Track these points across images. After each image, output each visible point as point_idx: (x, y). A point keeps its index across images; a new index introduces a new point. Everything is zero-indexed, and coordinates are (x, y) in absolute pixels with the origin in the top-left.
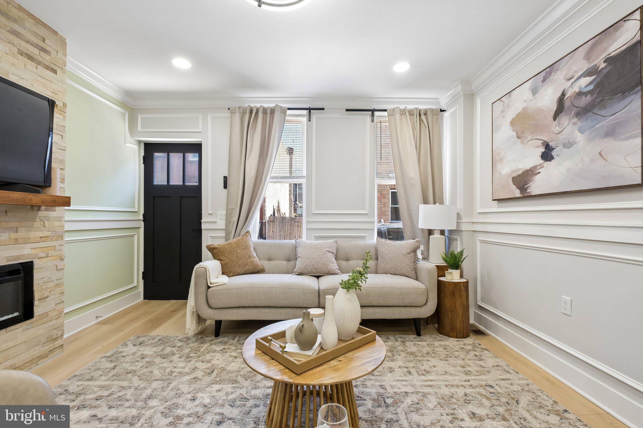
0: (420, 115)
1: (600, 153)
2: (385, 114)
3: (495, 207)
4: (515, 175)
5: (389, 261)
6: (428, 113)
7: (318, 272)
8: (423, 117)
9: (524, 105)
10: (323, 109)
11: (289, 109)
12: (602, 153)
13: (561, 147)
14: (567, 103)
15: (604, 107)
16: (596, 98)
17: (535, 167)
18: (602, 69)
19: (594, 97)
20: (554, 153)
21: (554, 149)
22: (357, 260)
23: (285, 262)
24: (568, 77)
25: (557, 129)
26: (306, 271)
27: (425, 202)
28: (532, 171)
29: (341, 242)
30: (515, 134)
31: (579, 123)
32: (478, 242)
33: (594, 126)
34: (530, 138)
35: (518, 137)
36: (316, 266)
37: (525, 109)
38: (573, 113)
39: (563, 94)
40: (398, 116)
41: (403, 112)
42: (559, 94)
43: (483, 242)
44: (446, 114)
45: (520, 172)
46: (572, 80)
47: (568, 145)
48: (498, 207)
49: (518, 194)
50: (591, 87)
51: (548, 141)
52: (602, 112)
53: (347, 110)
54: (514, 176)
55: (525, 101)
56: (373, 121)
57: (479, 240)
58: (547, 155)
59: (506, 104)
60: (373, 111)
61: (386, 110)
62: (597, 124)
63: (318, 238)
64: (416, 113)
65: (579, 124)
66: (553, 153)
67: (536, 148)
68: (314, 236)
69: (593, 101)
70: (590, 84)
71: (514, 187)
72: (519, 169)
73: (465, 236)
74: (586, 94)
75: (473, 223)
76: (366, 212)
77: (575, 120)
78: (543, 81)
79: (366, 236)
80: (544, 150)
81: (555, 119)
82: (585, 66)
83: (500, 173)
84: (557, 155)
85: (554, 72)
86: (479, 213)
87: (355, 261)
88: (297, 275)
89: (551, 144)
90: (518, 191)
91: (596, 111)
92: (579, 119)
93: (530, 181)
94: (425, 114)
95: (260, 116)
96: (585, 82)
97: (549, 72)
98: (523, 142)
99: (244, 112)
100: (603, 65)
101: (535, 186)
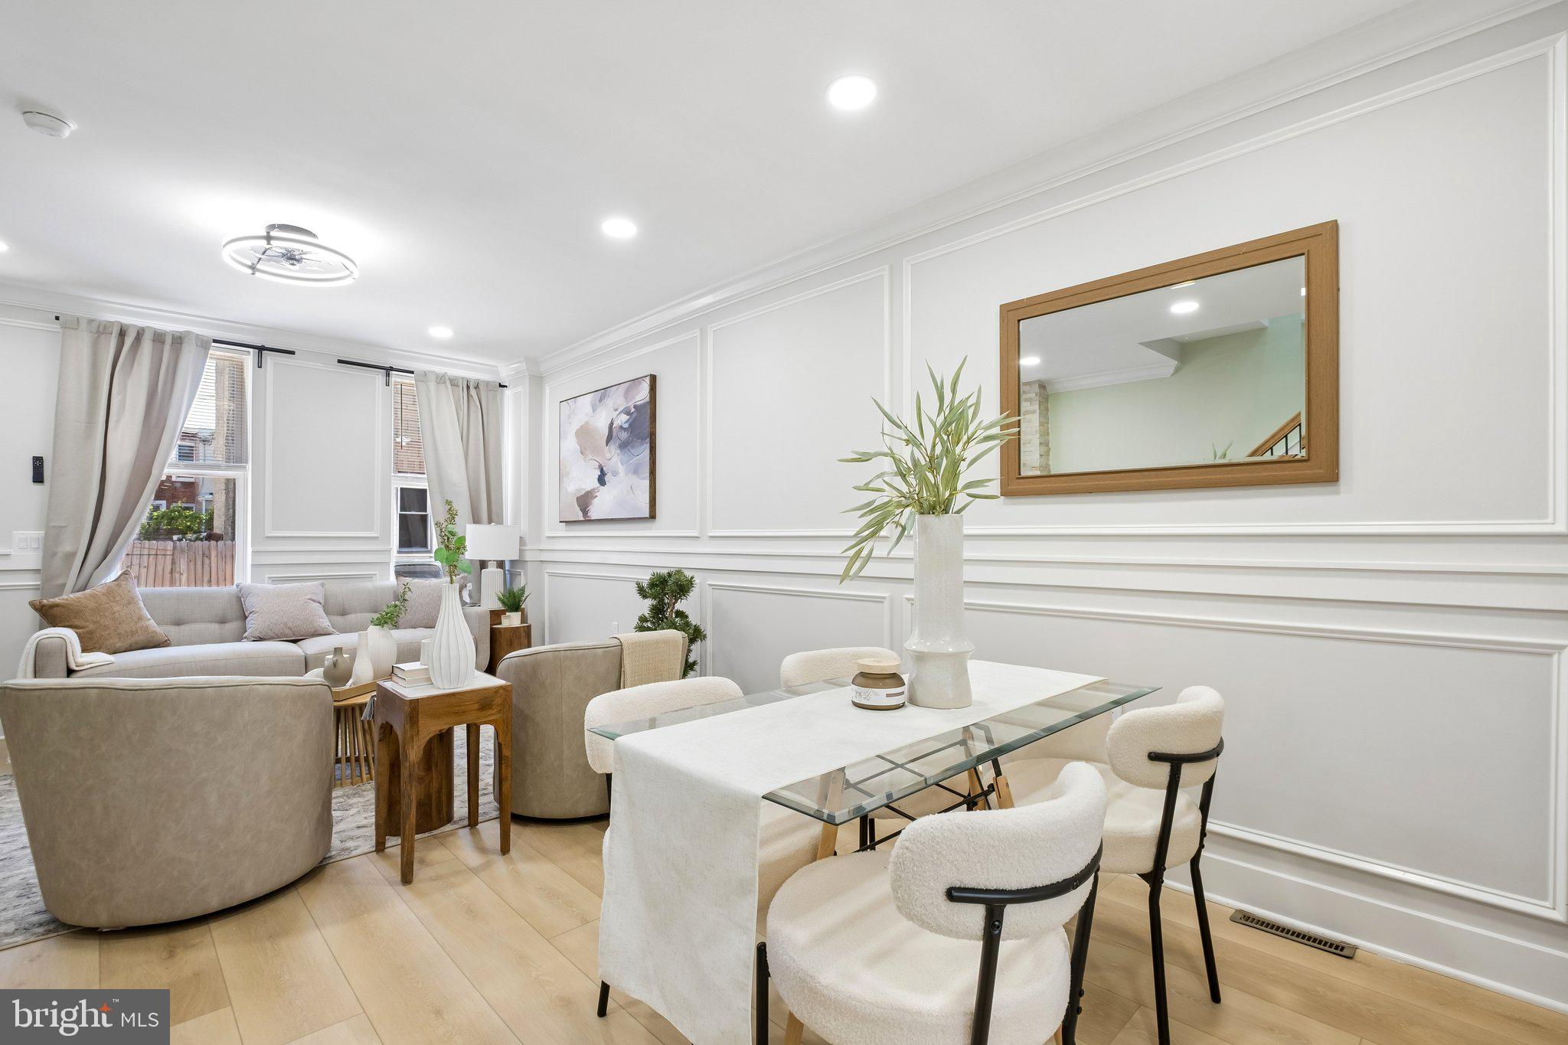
0: (468, 387)
3: (562, 531)
4: (579, 495)
5: (420, 608)
6: (481, 387)
7: (294, 634)
8: (473, 392)
9: (586, 419)
10: (293, 353)
11: (215, 341)
12: (632, 487)
13: (611, 474)
14: (614, 433)
15: (633, 447)
17: (594, 489)
18: (633, 413)
19: (628, 435)
21: (606, 474)
22: (361, 612)
23: (216, 626)
24: (616, 406)
25: (608, 455)
26: (272, 634)
27: (476, 520)
28: (591, 493)
29: (333, 587)
30: (579, 447)
31: (620, 454)
32: (546, 576)
34: (590, 457)
35: (582, 453)
36: (290, 624)
37: (586, 423)
38: (618, 444)
39: (612, 424)
40: (432, 385)
41: (441, 379)
42: (610, 421)
43: (551, 575)
44: (507, 392)
45: (583, 493)
46: (617, 413)
47: (614, 473)
49: (581, 516)
50: (627, 425)
51: (603, 465)
52: (633, 451)
53: (340, 361)
55: (587, 415)
56: (388, 384)
57: (549, 573)
58: (602, 480)
59: (571, 409)
60: (388, 370)
61: (412, 372)
62: (629, 460)
63: (275, 580)
64: (462, 384)
65: (621, 456)
66: (605, 479)
67: (594, 470)
68: (269, 578)
69: (628, 438)
70: (626, 422)
71: (578, 509)
72: (582, 490)
73: (530, 567)
74: (625, 430)
75: (541, 550)
76: (376, 535)
77: (619, 451)
78: (600, 400)
79: (375, 574)
80: (600, 473)
81: (607, 444)
82: (624, 405)
83: (566, 490)
84: (608, 481)
85: (606, 397)
86: (548, 537)
87: (358, 615)
88: (254, 641)
89: (604, 469)
91: (629, 447)
93: (590, 504)
94: (477, 387)
95: (147, 346)
96: (624, 418)
97: (603, 393)
98: (585, 459)
99: (101, 330)
100: (633, 410)
101: (594, 510)
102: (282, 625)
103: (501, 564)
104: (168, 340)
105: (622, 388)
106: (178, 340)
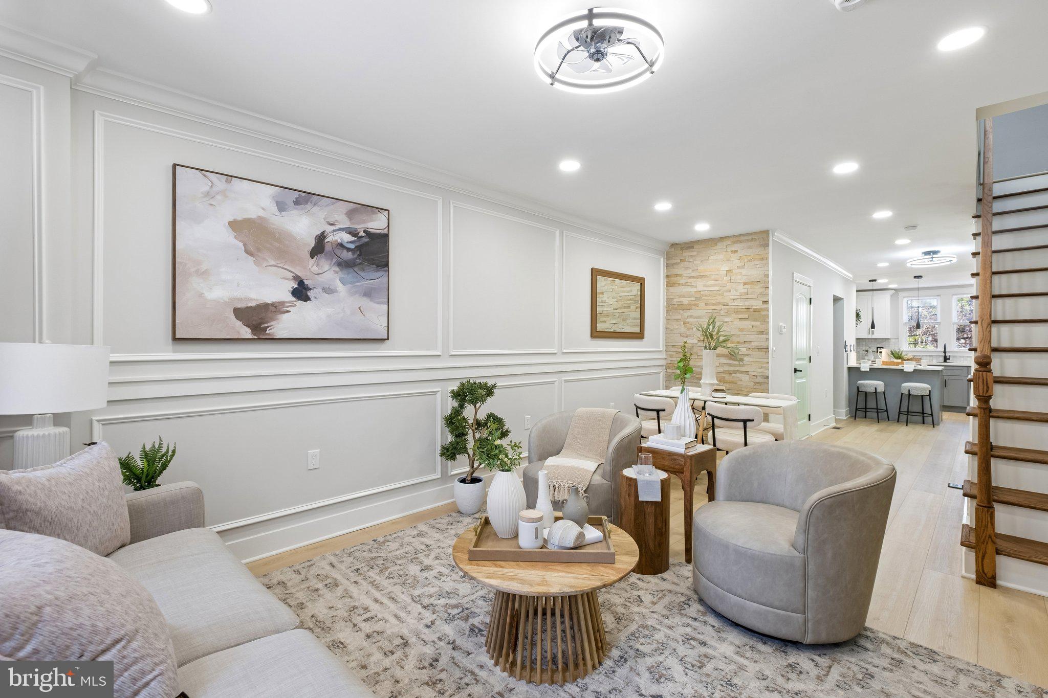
1: (360, 308)
3: (172, 353)
4: (240, 305)
9: (262, 213)
12: (361, 309)
13: (320, 290)
14: (328, 248)
15: (363, 270)
16: (356, 258)
17: (282, 303)
18: (362, 237)
19: (354, 257)
20: (310, 294)
21: (310, 289)
24: (332, 220)
25: (315, 269)
28: (276, 307)
30: (241, 245)
31: (340, 273)
33: (354, 283)
34: (272, 263)
35: (247, 252)
37: (260, 218)
38: (334, 260)
39: (322, 236)
42: (319, 232)
45: (253, 304)
46: (333, 228)
47: (329, 290)
49: (246, 333)
50: (352, 246)
51: (303, 277)
52: (362, 274)
54: (239, 307)
55: (263, 209)
57: (98, 421)
58: (301, 292)
59: (215, 189)
62: (357, 282)
65: (341, 274)
66: (309, 294)
67: (282, 280)
69: (354, 260)
70: (351, 242)
71: (239, 324)
72: (251, 300)
74: (349, 250)
77: (337, 269)
78: (297, 202)
80: (296, 286)
81: (312, 257)
82: (347, 224)
83: (201, 295)
84: (315, 298)
85: (311, 203)
89: (306, 282)
90: (248, 330)
91: (356, 269)
92: (341, 270)
93: (272, 319)
96: (346, 238)
97: (305, 198)
98: (256, 263)
100: (362, 234)
101: (281, 327)
105: (343, 207)
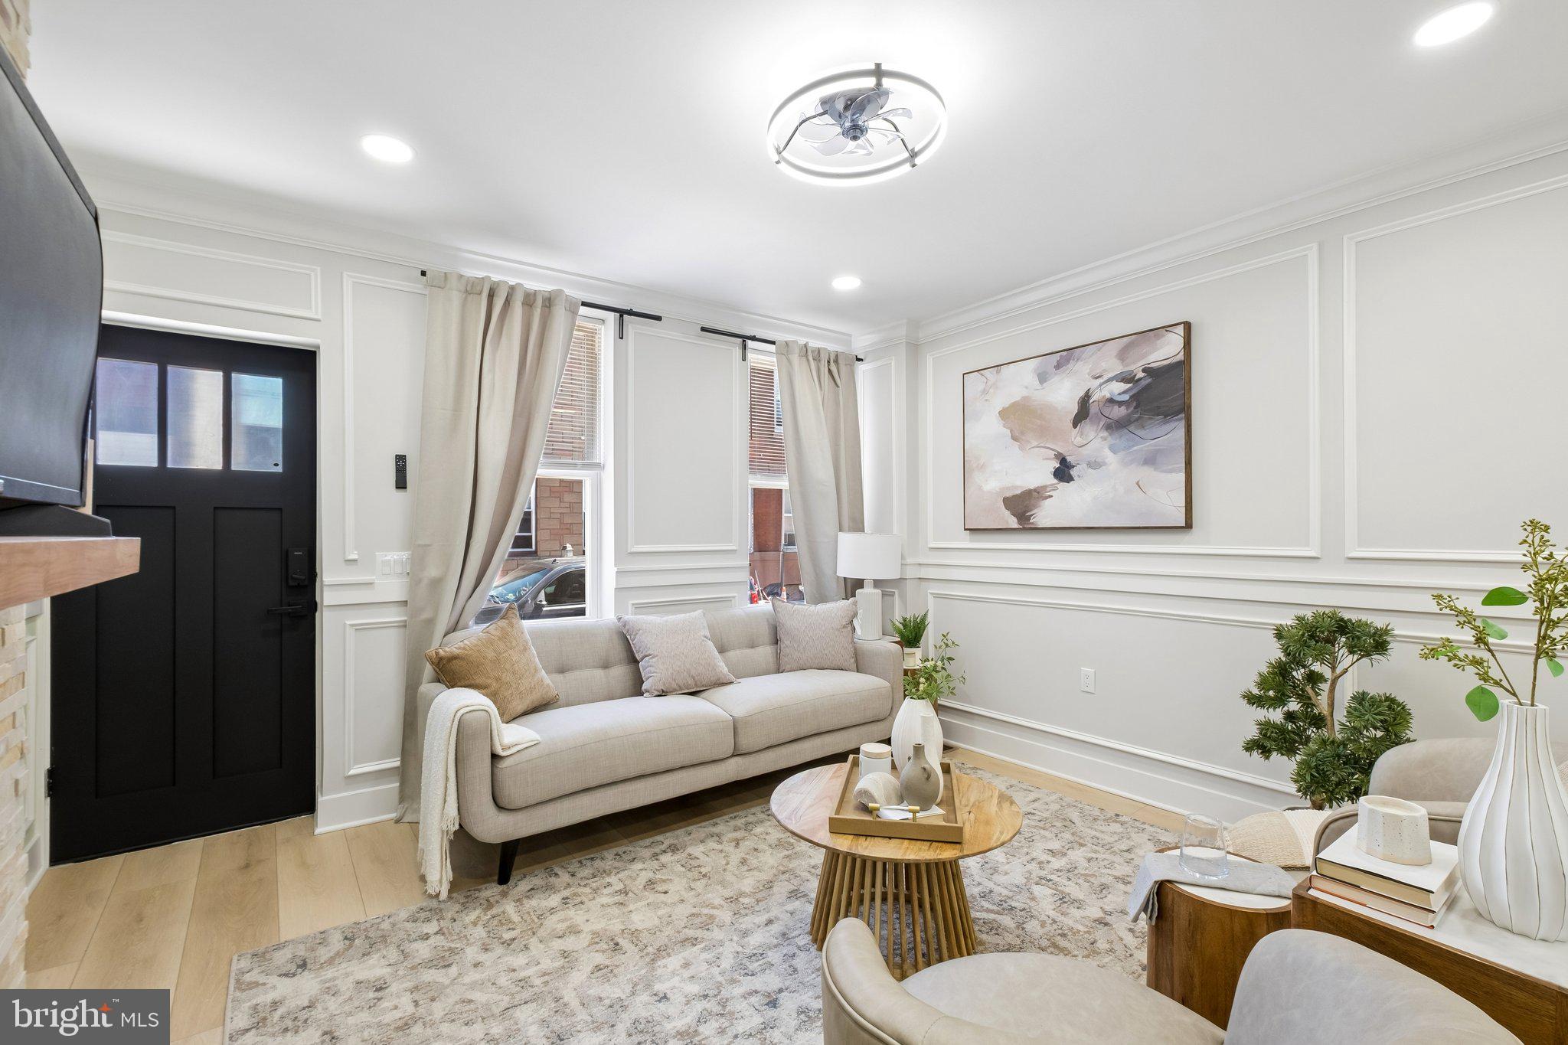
0: (828, 361)
1: (1138, 483)
2: (772, 348)
3: (966, 541)
4: (1009, 494)
6: (840, 361)
7: (696, 685)
8: (833, 367)
9: (1025, 393)
10: (659, 318)
11: (584, 304)
12: (1140, 483)
13: (1085, 466)
14: (1093, 409)
15: (1143, 427)
16: (1132, 413)
17: (1044, 488)
18: (1140, 379)
19: (1129, 411)
20: (1073, 472)
21: (1074, 467)
23: (599, 673)
24: (1097, 372)
25: (1079, 440)
26: (672, 686)
27: (844, 528)
28: (1038, 493)
30: (1008, 432)
31: (1109, 438)
32: (930, 599)
33: (1130, 447)
34: (1035, 443)
35: (1014, 438)
36: (693, 672)
37: (1025, 398)
38: (1102, 424)
39: (1087, 396)
40: (795, 358)
41: (801, 351)
42: (1082, 393)
43: (936, 596)
45: (1018, 492)
46: (1101, 380)
47: (1095, 465)
48: (971, 541)
49: (1013, 523)
50: (1126, 397)
51: (1065, 454)
52: (1141, 433)
53: (703, 329)
54: (1008, 496)
55: (1027, 388)
56: (744, 359)
57: (931, 594)
58: (1064, 472)
59: (989, 383)
60: (745, 339)
61: (773, 343)
62: (1133, 446)
63: (638, 608)
64: (824, 357)
65: (1111, 440)
66: (1071, 472)
67: (1045, 461)
68: (633, 604)
69: (1129, 415)
70: (1124, 392)
71: (1007, 513)
72: (1016, 487)
73: (910, 587)
74: (1120, 404)
75: (920, 564)
76: (732, 547)
77: (1105, 434)
78: (1058, 366)
80: (1058, 465)
81: (1075, 425)
82: (1118, 368)
83: (980, 488)
84: (1079, 476)
85: (1073, 360)
86: (931, 548)
88: (659, 696)
89: (1069, 459)
90: (1015, 520)
91: (1132, 428)
92: (1110, 435)
93: (1035, 507)
94: (836, 361)
95: (517, 311)
96: (1117, 388)
97: (1066, 357)
98: (1022, 448)
99: (471, 288)
100: (1141, 375)
101: (1045, 514)
102: (685, 673)
103: (877, 583)
104: (539, 302)
105: (1114, 347)
106: (549, 302)
